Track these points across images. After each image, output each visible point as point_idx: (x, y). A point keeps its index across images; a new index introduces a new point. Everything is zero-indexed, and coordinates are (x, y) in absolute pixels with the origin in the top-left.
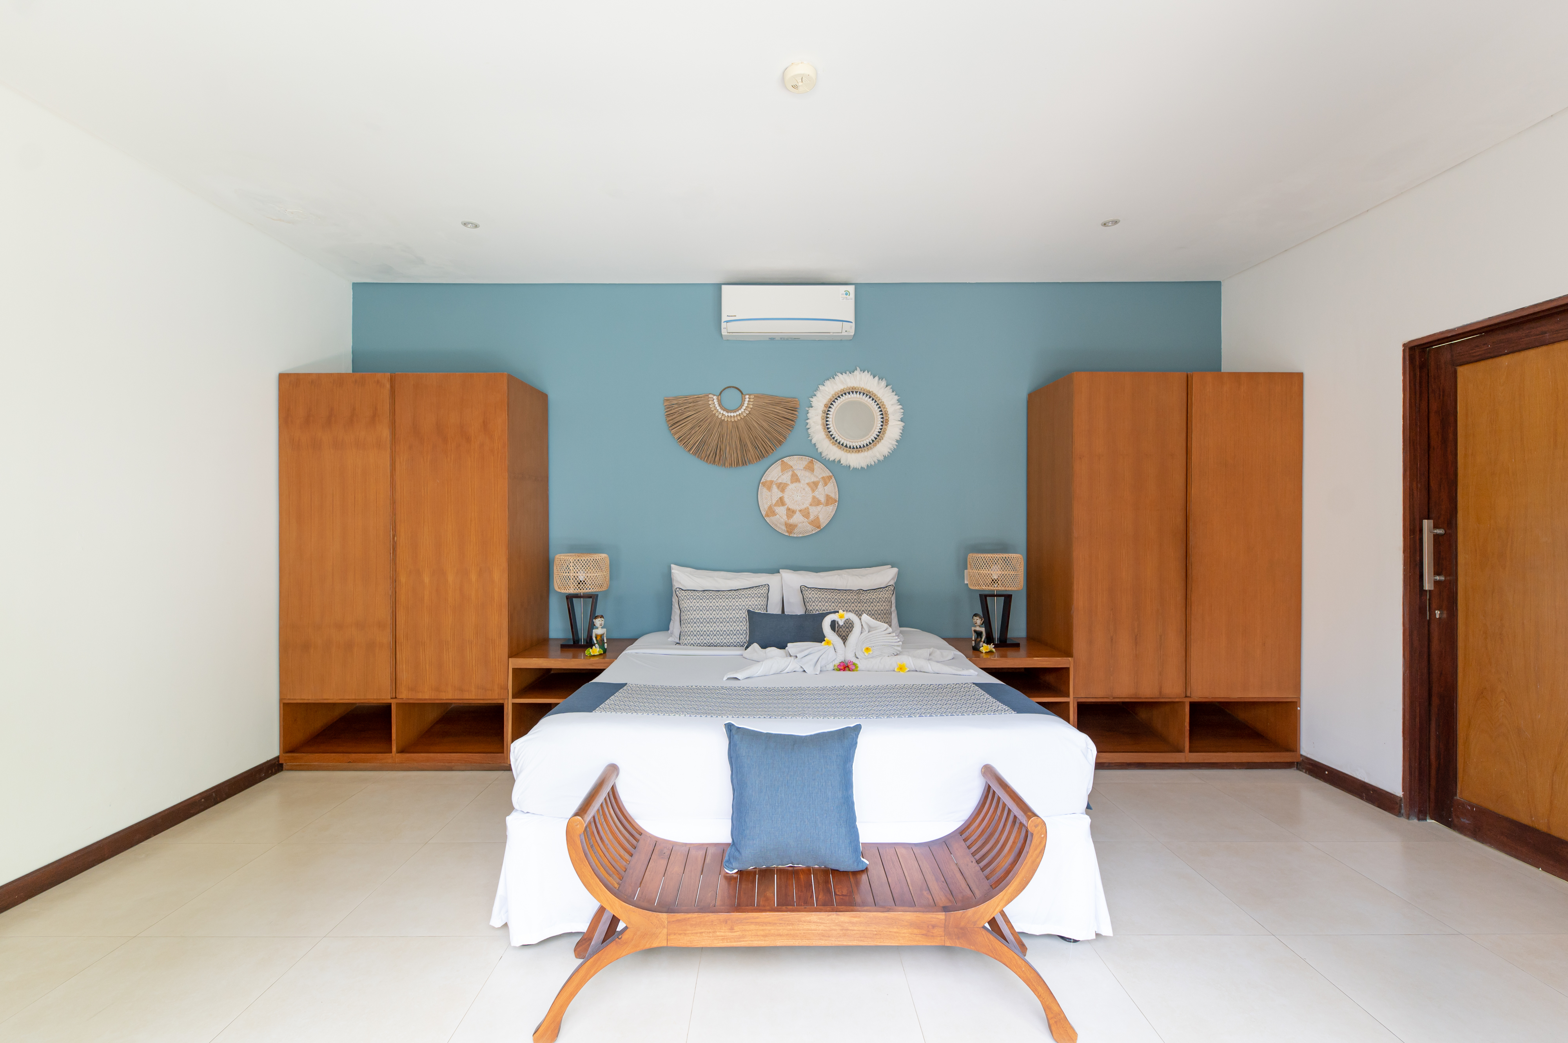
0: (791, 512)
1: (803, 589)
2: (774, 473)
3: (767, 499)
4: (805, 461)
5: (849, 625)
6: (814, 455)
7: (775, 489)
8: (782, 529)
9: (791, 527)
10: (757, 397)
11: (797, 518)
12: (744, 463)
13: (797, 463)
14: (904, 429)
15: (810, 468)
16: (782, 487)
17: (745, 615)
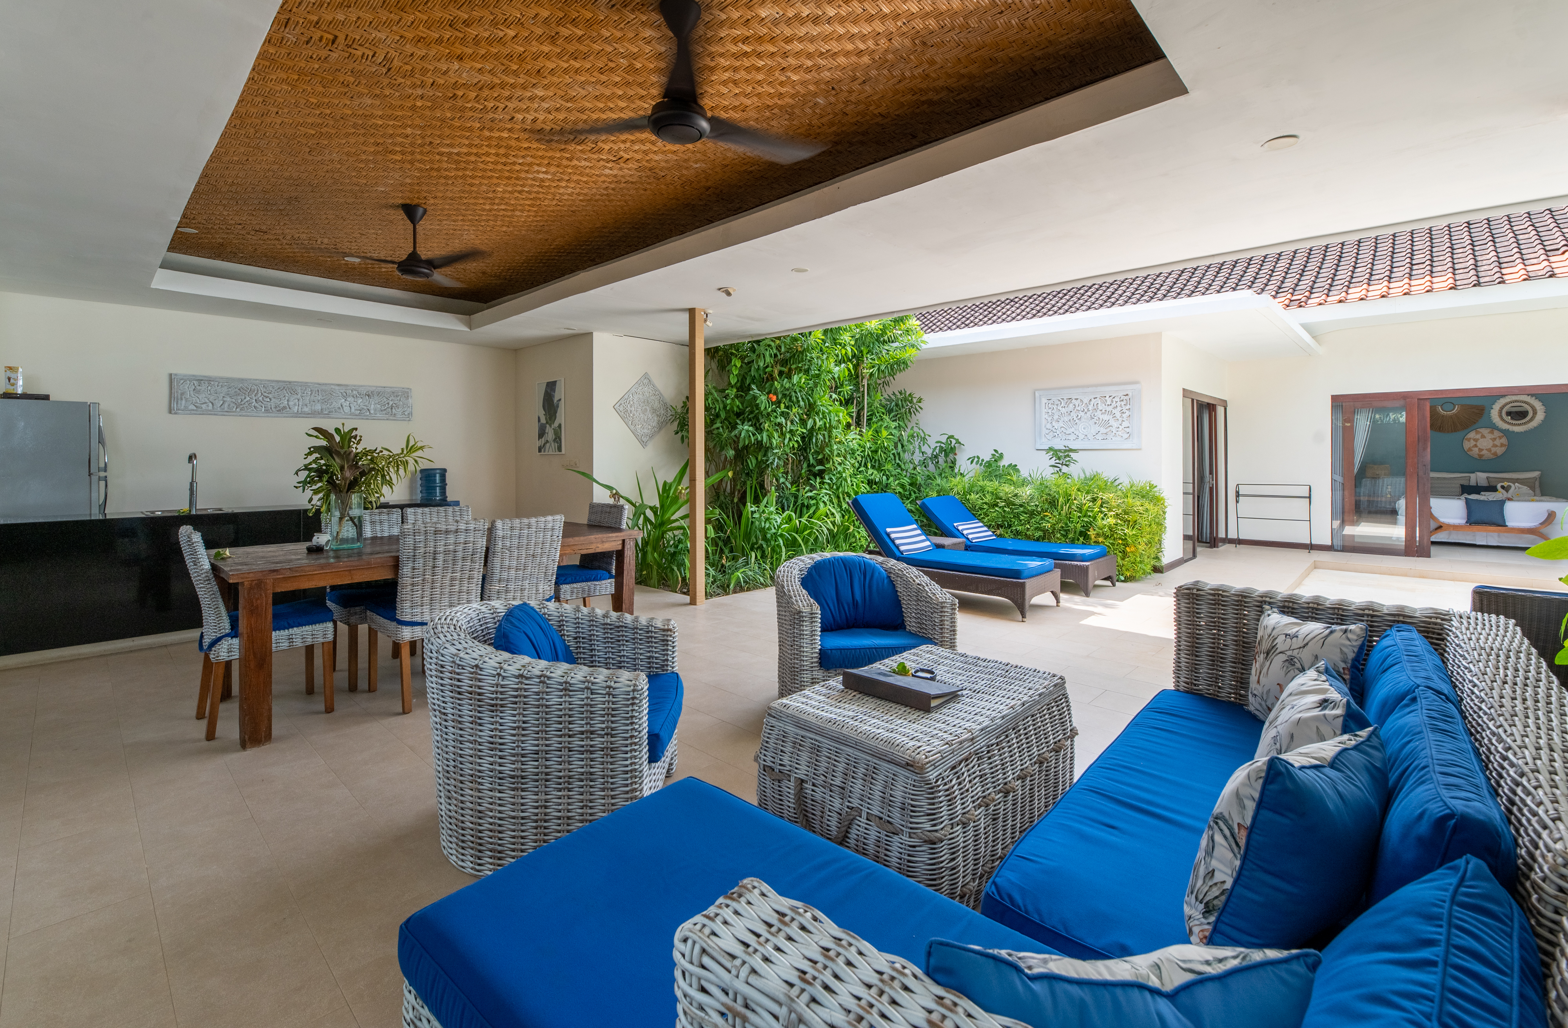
0: (1480, 450)
1: (1488, 478)
2: (1472, 435)
3: (1467, 445)
4: (1489, 430)
5: (1509, 487)
6: (1493, 427)
7: (1472, 441)
8: (1476, 456)
9: (1481, 456)
10: (1462, 406)
11: (1484, 452)
12: (1455, 431)
13: (1485, 431)
14: (1546, 417)
15: (1492, 432)
16: (1476, 440)
17: (1459, 486)
